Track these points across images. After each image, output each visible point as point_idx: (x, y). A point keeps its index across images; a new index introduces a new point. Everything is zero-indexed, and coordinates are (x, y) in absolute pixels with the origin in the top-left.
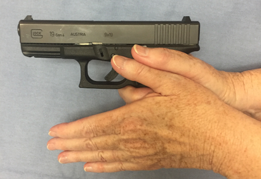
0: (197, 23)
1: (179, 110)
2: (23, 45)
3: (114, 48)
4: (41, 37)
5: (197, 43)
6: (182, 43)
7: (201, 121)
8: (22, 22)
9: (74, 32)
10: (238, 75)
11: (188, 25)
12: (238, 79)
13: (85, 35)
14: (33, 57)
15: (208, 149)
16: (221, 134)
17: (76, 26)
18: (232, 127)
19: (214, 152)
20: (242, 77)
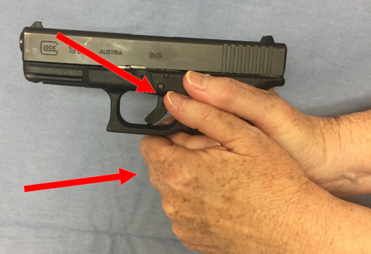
0: (283, 46)
1: (249, 179)
2: (27, 64)
3: (162, 75)
4: (55, 53)
5: (281, 74)
6: (261, 73)
7: (274, 201)
8: (27, 29)
9: (104, 48)
10: (332, 123)
11: (271, 48)
12: (332, 128)
13: (121, 53)
14: (41, 83)
15: (278, 240)
16: (299, 219)
17: (109, 40)
18: (314, 209)
19: (286, 244)
20: (337, 126)
